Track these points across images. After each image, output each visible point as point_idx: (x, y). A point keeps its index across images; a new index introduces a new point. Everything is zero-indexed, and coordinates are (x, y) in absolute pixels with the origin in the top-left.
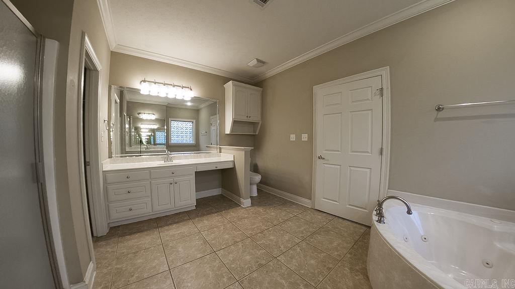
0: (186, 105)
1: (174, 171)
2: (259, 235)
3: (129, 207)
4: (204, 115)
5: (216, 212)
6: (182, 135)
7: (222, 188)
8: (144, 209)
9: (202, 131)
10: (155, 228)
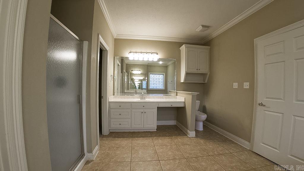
0: (159, 64)
1: (144, 105)
2: (194, 159)
3: (120, 123)
4: (170, 69)
5: (168, 136)
6: (156, 83)
7: (177, 120)
8: (126, 126)
9: (169, 80)
10: (131, 137)
